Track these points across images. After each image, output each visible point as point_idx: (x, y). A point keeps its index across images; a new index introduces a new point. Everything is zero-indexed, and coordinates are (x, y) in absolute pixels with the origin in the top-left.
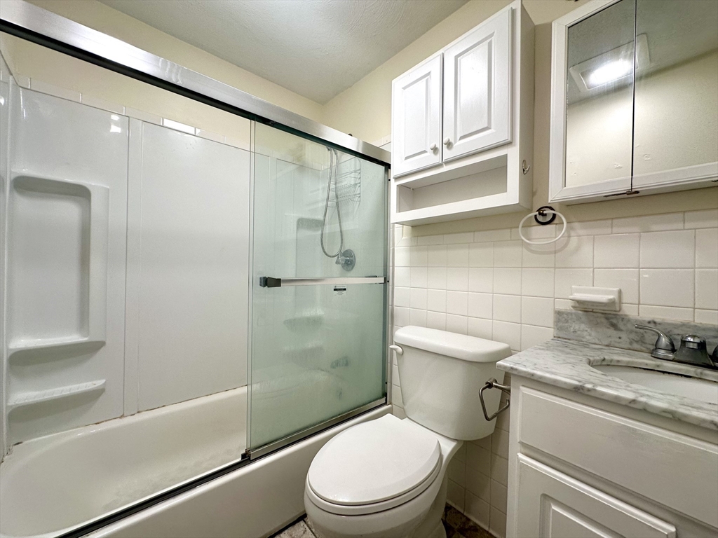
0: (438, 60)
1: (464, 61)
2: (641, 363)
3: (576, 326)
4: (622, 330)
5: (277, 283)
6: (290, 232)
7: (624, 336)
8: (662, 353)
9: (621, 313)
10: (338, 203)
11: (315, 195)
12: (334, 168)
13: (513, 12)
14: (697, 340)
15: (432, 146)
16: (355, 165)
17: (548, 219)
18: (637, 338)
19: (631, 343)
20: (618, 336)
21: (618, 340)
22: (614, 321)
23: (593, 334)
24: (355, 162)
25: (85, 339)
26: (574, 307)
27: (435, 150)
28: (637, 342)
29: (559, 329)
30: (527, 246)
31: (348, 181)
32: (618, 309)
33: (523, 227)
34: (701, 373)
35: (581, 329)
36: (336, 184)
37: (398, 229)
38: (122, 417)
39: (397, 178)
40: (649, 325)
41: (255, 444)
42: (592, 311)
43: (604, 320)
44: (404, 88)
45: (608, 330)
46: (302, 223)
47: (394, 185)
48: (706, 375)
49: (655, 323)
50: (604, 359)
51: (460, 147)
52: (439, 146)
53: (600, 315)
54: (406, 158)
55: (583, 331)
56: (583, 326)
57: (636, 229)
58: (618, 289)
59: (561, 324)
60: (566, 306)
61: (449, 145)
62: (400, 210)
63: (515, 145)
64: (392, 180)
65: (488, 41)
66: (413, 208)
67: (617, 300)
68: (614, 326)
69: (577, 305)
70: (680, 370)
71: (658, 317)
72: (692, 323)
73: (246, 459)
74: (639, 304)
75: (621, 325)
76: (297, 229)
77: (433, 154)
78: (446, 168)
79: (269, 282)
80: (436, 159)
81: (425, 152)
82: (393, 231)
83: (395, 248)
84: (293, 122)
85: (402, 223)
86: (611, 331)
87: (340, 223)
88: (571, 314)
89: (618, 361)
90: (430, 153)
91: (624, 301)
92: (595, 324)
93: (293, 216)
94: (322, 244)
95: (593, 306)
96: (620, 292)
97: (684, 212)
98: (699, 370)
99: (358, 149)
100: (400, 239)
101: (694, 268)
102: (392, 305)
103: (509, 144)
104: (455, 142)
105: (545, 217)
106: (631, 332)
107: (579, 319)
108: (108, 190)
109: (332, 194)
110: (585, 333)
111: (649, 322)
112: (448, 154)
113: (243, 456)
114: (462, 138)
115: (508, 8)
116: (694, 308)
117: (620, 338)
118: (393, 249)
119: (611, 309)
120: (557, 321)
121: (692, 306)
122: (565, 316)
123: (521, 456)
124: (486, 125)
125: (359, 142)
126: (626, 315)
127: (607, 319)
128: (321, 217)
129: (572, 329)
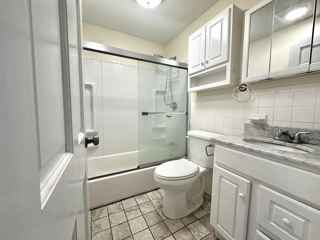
0: (204, 29)
1: (212, 29)
2: (266, 141)
3: (251, 129)
4: (266, 130)
5: (147, 114)
6: (154, 96)
7: (267, 132)
8: (276, 138)
9: (267, 124)
10: (171, 84)
11: (162, 82)
12: (169, 71)
13: (230, 9)
14: (282, 132)
15: (201, 63)
16: (176, 70)
17: (244, 89)
18: (271, 133)
19: (269, 135)
20: (265, 132)
21: (264, 134)
22: (264, 127)
23: (257, 132)
24: (176, 69)
25: (93, 131)
26: (251, 122)
27: (202, 64)
28: (271, 134)
29: (245, 130)
30: (236, 100)
31: (174, 76)
32: (265, 122)
33: (234, 92)
34: (285, 144)
35: (253, 130)
36: (170, 77)
37: (192, 94)
38: (103, 155)
39: (190, 75)
40: (275, 128)
41: (141, 164)
42: (257, 124)
43: (261, 127)
44: (192, 40)
45: (261, 130)
46: (158, 93)
47: (189, 77)
48: (286, 144)
49: (277, 127)
50: (253, 139)
51: (211, 63)
52: (204, 63)
53: (259, 125)
54: (193, 67)
55: (253, 131)
56: (253, 129)
57: (274, 92)
58: (266, 115)
59: (246, 128)
60: (248, 122)
61: (207, 62)
62: (191, 87)
63: (229, 62)
64: (188, 76)
65: (221, 21)
66: (197, 86)
67: (265, 119)
68: (264, 129)
69: (252, 121)
70: (279, 143)
71: (279, 125)
72: (290, 127)
73: (139, 168)
74: (273, 120)
75: (266, 128)
76: (156, 95)
77: (202, 66)
78: (206, 71)
79: (144, 114)
80: (203, 68)
81: (199, 65)
82: (190, 95)
83: (191, 101)
84: (152, 59)
85: (193, 92)
86: (263, 131)
87: (171, 92)
88: (250, 125)
89: (258, 140)
90: (201, 65)
91: (268, 119)
92: (257, 128)
93: (154, 90)
94: (164, 100)
95: (257, 121)
96: (267, 116)
97: (291, 85)
98: (285, 143)
99: (177, 65)
100: (193, 98)
101: (293, 107)
102: (190, 123)
103: (227, 62)
104: (209, 61)
105: (243, 88)
106: (269, 131)
107: (252, 126)
108: (97, 85)
109: (168, 81)
110: (254, 132)
111: (275, 127)
112: (207, 66)
113: (138, 167)
114: (211, 59)
115: (228, 8)
116: (291, 122)
117: (265, 133)
118: (190, 102)
119: (263, 122)
120: (245, 127)
121: (291, 121)
122: (248, 125)
123: (216, 165)
124: (219, 55)
125: (177, 62)
126: (268, 125)
127: (262, 126)
128: (164, 90)
129: (250, 130)
